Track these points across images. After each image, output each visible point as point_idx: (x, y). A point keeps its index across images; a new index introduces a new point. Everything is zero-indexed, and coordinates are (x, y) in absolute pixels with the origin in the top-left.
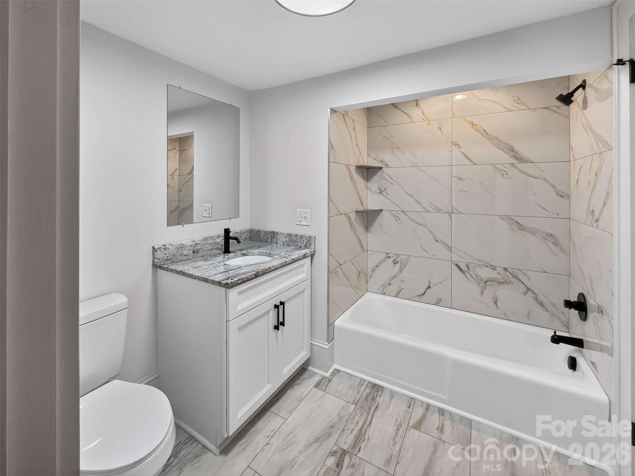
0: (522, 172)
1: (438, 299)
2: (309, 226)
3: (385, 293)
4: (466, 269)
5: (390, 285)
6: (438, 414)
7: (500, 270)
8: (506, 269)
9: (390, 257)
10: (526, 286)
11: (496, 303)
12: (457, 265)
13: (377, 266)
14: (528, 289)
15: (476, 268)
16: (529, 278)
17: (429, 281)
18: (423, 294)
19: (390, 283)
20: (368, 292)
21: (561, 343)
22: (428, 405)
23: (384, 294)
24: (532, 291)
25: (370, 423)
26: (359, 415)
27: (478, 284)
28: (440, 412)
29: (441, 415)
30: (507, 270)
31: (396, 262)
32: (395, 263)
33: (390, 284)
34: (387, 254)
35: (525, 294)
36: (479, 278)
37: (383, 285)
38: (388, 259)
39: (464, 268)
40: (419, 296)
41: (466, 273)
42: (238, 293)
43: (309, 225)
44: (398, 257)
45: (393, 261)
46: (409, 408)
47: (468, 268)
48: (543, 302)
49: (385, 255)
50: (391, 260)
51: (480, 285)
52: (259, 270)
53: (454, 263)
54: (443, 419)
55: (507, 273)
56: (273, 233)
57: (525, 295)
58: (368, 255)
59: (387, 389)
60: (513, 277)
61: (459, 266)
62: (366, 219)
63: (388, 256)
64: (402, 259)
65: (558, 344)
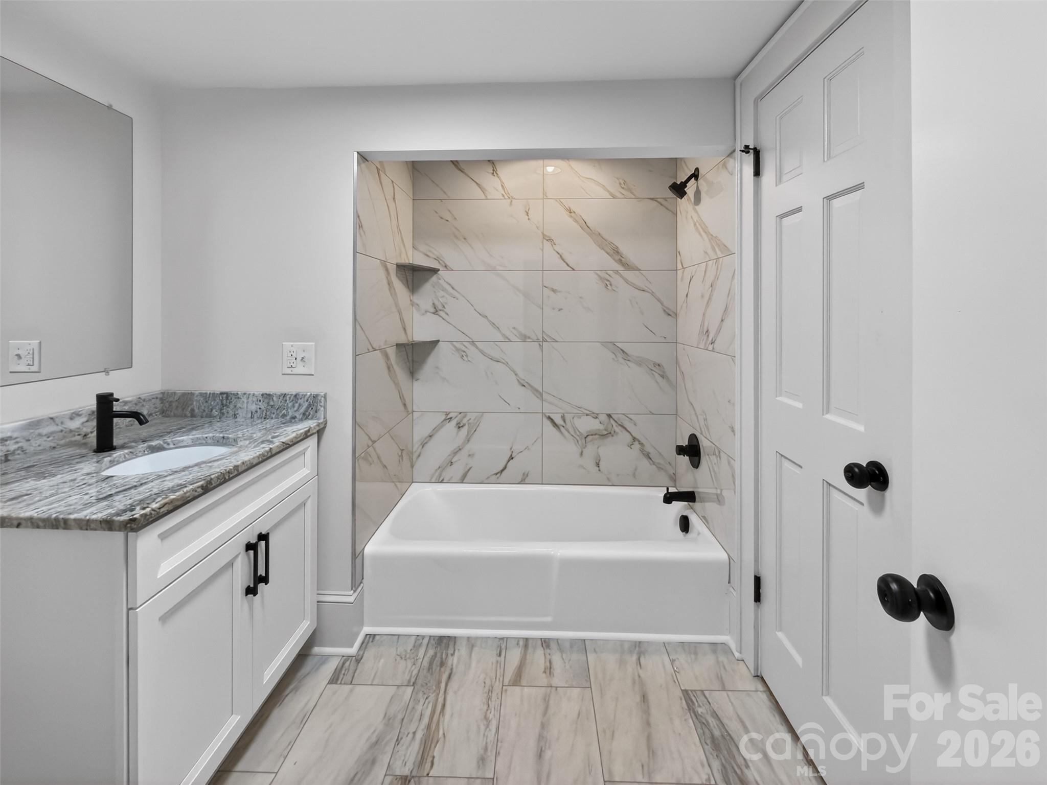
0: (626, 281)
1: (524, 474)
2: (313, 375)
3: (443, 480)
4: (562, 423)
5: (451, 465)
6: (542, 648)
7: (603, 418)
8: (609, 416)
9: (451, 418)
10: (632, 435)
11: (598, 465)
12: (549, 418)
13: (430, 436)
14: (634, 439)
15: (575, 418)
16: (635, 425)
17: (511, 449)
18: (502, 471)
19: (452, 461)
20: (413, 484)
21: (673, 502)
22: (527, 640)
23: (442, 482)
24: (639, 441)
25: (444, 705)
26: (422, 702)
27: (576, 442)
28: (544, 645)
29: (545, 648)
30: (612, 417)
31: (461, 425)
32: (459, 427)
33: (452, 463)
34: (447, 415)
35: (630, 446)
36: (578, 433)
37: (439, 467)
38: (449, 422)
39: (559, 421)
40: (496, 474)
41: (562, 429)
42: (159, 536)
43: (313, 373)
44: (465, 417)
45: (457, 424)
46: (500, 655)
47: (564, 421)
48: (649, 453)
49: (443, 417)
50: (454, 423)
51: (580, 442)
52: (212, 477)
53: (545, 416)
54: (550, 654)
55: (612, 420)
56: (227, 395)
57: (631, 448)
58: (414, 418)
59: (461, 638)
60: (617, 425)
61: (552, 420)
62: (410, 359)
63: (448, 417)
64: (470, 419)
65: (671, 503)
